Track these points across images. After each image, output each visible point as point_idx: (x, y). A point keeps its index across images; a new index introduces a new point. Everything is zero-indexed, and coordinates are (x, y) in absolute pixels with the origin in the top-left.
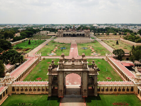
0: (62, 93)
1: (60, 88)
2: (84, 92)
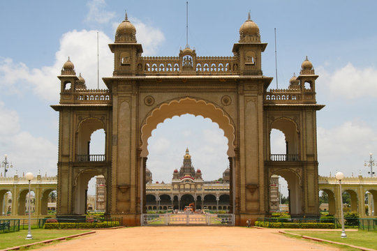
0: (129, 201)
1: (120, 174)
2: (249, 196)
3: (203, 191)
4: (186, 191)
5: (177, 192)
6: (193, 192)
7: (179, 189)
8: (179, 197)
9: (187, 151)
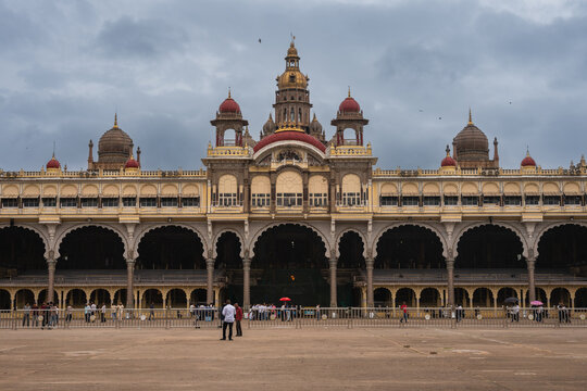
3: (373, 206)
4: (282, 210)
5: (236, 213)
6: (320, 212)
7: (245, 197)
8: (248, 240)
9: (292, 57)
